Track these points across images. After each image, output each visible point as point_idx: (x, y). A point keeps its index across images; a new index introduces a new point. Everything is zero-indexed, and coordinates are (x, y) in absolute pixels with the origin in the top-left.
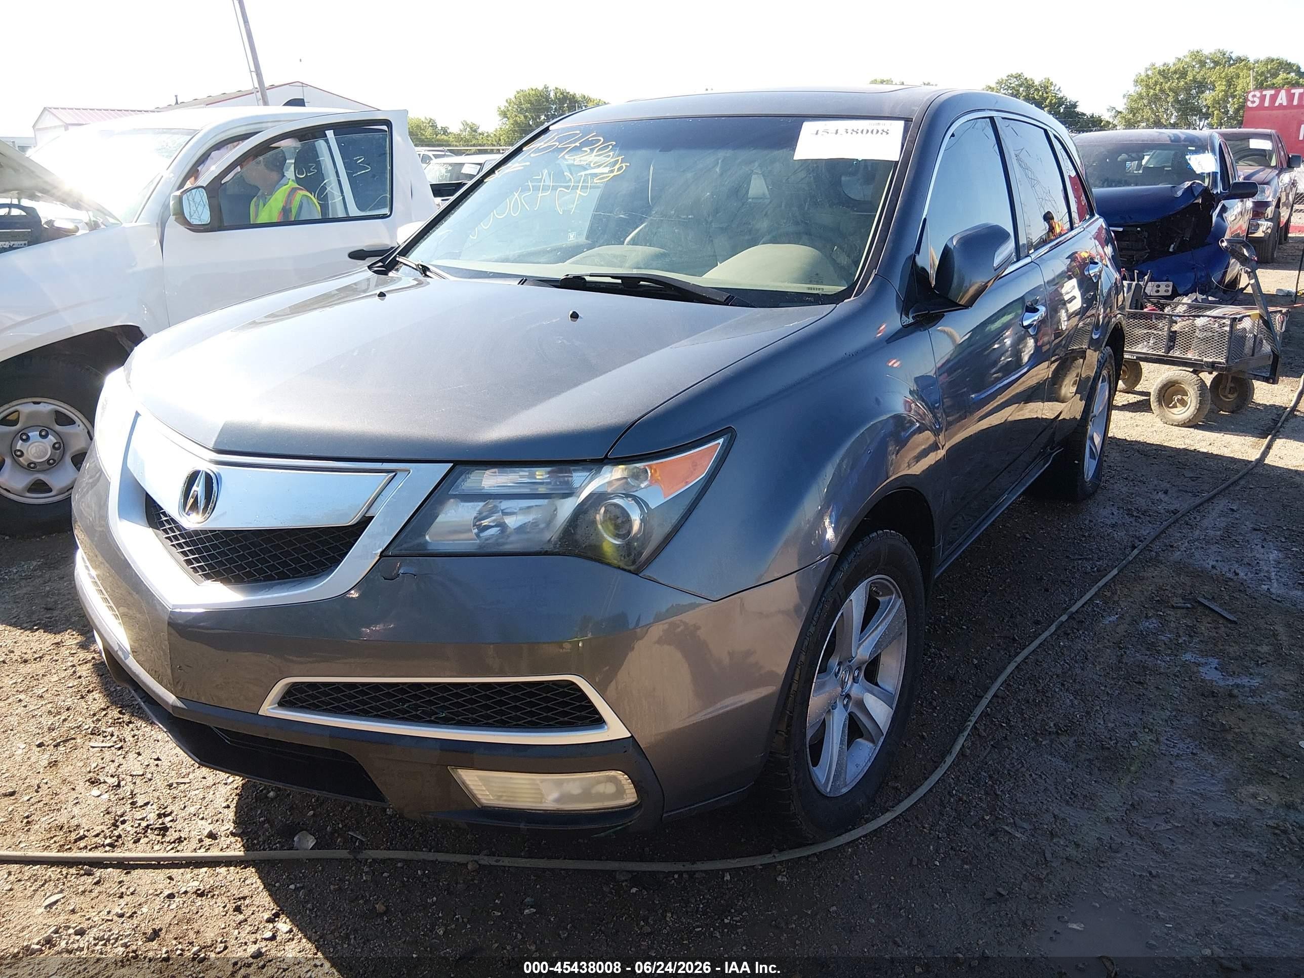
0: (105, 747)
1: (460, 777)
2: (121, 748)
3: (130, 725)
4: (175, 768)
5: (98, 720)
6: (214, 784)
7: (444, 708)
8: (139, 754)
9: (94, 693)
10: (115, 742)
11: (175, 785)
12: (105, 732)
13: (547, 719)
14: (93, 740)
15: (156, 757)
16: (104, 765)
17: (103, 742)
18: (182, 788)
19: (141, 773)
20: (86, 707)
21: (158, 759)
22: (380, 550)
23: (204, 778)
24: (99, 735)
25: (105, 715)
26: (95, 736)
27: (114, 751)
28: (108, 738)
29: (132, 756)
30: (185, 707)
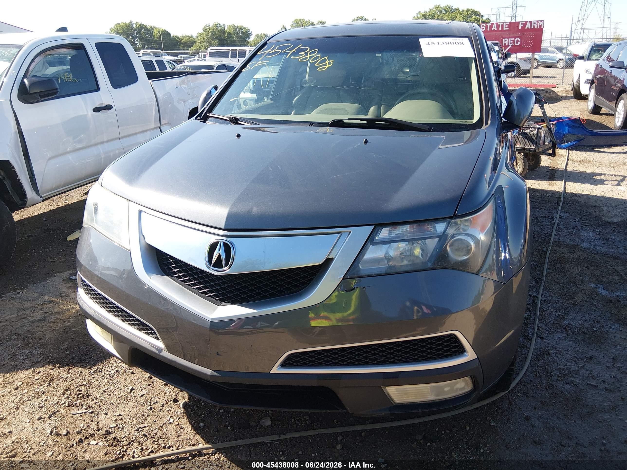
0: (82, 413)
1: (389, 391)
2: (92, 412)
3: (90, 397)
4: (134, 419)
5: (68, 397)
6: (164, 425)
7: (381, 356)
8: (106, 414)
9: (55, 381)
10: (86, 409)
11: (140, 429)
12: (77, 404)
13: (439, 355)
14: (72, 410)
15: (118, 414)
16: (88, 424)
17: (78, 410)
18: (145, 430)
19: (115, 425)
20: (55, 390)
21: (120, 415)
22: (343, 276)
23: (155, 422)
24: (74, 406)
25: (70, 393)
26: (71, 408)
27: (90, 415)
28: (80, 407)
29: (102, 416)
30: (219, 375)
